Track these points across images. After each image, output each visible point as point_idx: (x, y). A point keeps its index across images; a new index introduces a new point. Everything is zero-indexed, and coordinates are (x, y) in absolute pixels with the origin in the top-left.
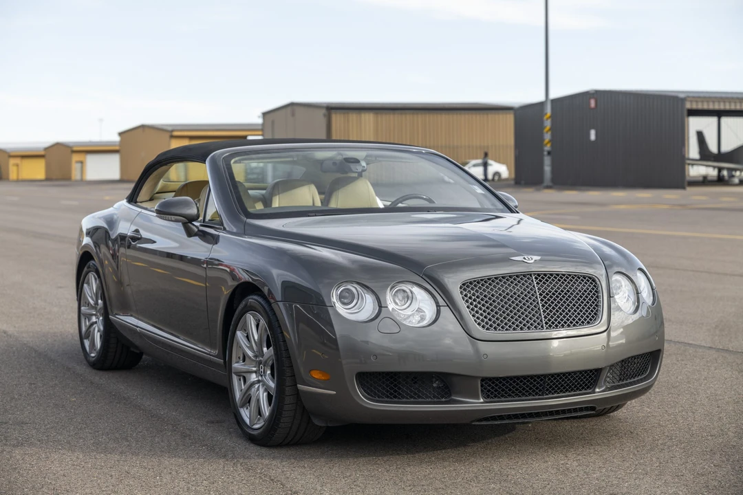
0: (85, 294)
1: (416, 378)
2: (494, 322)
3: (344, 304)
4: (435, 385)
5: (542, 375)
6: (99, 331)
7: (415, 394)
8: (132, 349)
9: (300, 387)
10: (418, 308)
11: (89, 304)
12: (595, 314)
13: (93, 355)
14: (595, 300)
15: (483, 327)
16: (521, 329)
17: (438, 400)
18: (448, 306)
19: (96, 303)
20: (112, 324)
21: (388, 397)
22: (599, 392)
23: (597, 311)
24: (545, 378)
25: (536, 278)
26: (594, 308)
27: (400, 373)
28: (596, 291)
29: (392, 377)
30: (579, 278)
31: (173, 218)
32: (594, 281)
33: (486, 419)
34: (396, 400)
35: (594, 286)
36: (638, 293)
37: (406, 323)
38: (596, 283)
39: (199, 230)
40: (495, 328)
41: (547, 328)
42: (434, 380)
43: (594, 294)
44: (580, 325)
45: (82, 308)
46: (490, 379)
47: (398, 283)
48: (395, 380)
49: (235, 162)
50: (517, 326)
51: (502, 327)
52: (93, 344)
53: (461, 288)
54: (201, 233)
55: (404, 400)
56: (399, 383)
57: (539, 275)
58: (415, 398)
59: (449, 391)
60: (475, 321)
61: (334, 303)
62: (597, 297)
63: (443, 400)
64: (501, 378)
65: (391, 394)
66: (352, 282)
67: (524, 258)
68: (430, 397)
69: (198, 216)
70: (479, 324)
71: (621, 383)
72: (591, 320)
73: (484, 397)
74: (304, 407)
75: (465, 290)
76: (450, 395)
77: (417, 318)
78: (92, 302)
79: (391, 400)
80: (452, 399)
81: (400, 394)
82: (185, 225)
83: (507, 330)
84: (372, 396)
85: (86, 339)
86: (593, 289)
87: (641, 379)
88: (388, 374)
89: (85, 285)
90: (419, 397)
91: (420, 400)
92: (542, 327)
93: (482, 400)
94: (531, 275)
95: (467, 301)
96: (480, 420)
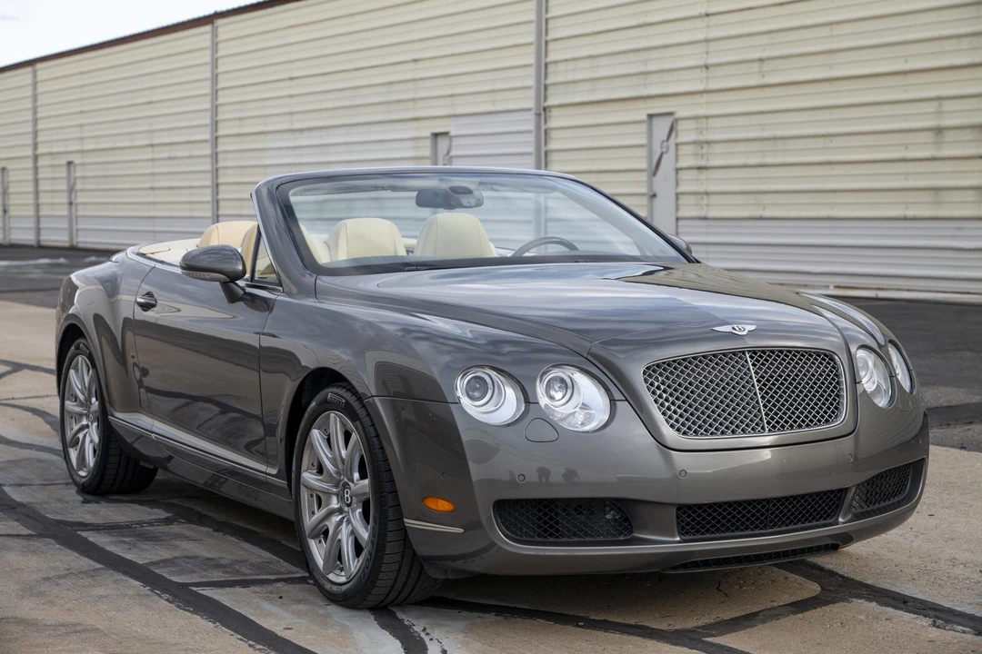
0: (70, 384)
1: (581, 507)
2: (694, 423)
3: (472, 398)
4: (608, 517)
5: (764, 500)
6: (91, 441)
7: (581, 530)
8: (142, 463)
9: (409, 522)
10: (583, 404)
11: (76, 398)
12: (836, 408)
13: (83, 473)
14: (835, 387)
15: (678, 430)
16: (733, 432)
17: (614, 539)
18: (627, 400)
19: (88, 400)
20: (112, 427)
21: (539, 536)
22: (843, 523)
23: (838, 403)
24: (768, 503)
25: (751, 357)
26: (834, 400)
27: (557, 499)
28: (835, 375)
29: (546, 507)
30: (812, 356)
31: (207, 275)
32: (832, 359)
33: (685, 566)
34: (552, 539)
35: (833, 367)
36: (891, 376)
37: (565, 425)
38: (835, 363)
39: (245, 293)
40: (695, 432)
41: (770, 430)
42: (608, 509)
43: (833, 379)
44: (815, 424)
45: (67, 403)
46: (690, 507)
47: (553, 366)
48: (551, 511)
49: (295, 194)
50: (727, 428)
51: (706, 430)
52: (82, 457)
53: (644, 373)
54: (248, 297)
55: (564, 540)
56: (557, 514)
57: (755, 353)
58: (580, 537)
59: (630, 524)
60: (666, 420)
61: (459, 398)
62: (838, 383)
63: (622, 538)
64: (705, 505)
65: (546, 531)
66: (482, 367)
67: (733, 328)
68: (602, 535)
69: (244, 272)
70: (672, 426)
71: (871, 507)
72: (830, 416)
73: (681, 534)
74: (414, 552)
75: (650, 376)
76: (632, 532)
77: (580, 417)
78: (81, 397)
79: (545, 540)
80: (634, 537)
81: (557, 531)
82: (225, 285)
83: (712, 434)
84: (517, 535)
85: (72, 447)
86: (832, 372)
87: (898, 502)
88: (540, 501)
89: (72, 372)
90: (586, 534)
91: (587, 539)
92: (763, 428)
93: (678, 539)
94: (744, 353)
95: (654, 393)
96: (676, 568)
